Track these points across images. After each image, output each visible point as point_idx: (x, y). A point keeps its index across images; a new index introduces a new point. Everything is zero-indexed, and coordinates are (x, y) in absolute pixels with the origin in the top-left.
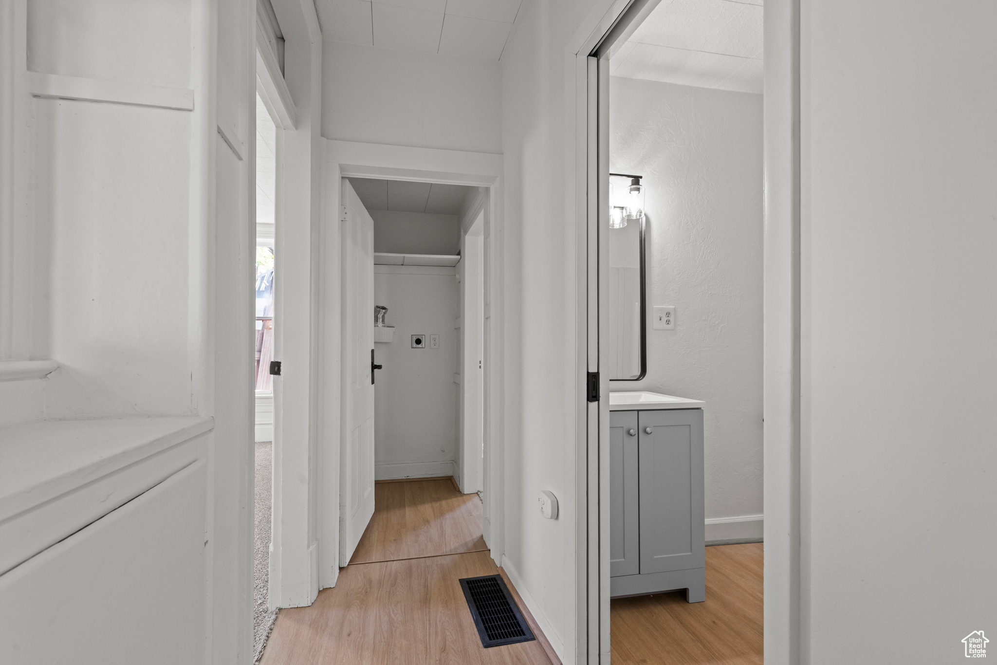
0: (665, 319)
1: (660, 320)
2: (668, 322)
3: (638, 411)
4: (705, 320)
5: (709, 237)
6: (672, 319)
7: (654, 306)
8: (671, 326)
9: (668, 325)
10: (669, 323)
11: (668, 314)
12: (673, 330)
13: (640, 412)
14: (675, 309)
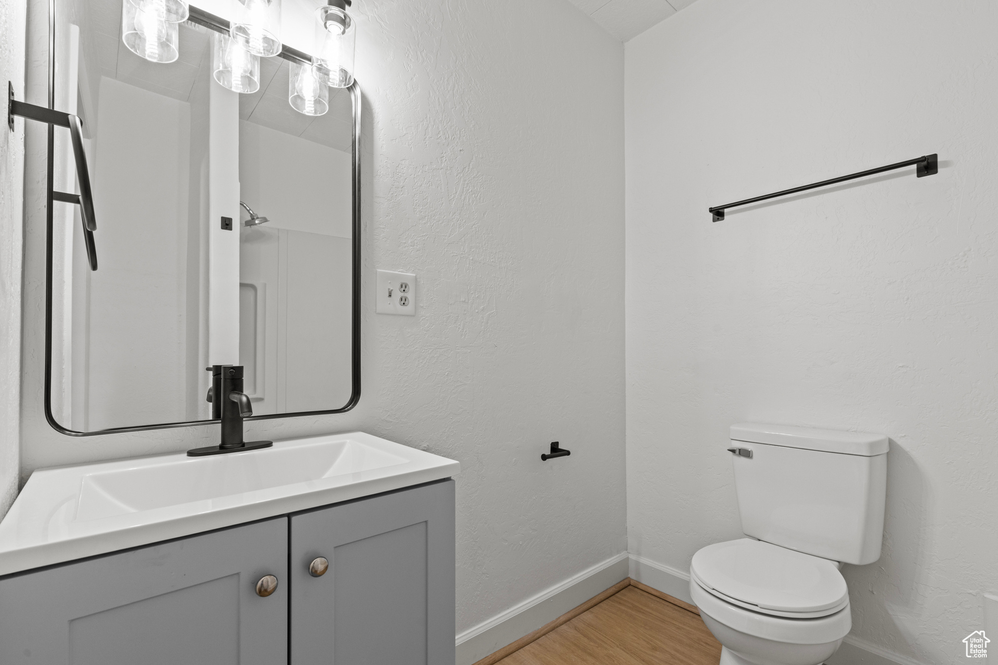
0: (398, 294)
1: (390, 296)
2: (404, 301)
3: (289, 516)
4: (464, 302)
5: (471, 167)
6: (410, 295)
7: (378, 270)
8: (409, 309)
9: (404, 307)
10: (406, 303)
11: (404, 287)
12: (414, 316)
13: (294, 519)
14: (416, 278)
